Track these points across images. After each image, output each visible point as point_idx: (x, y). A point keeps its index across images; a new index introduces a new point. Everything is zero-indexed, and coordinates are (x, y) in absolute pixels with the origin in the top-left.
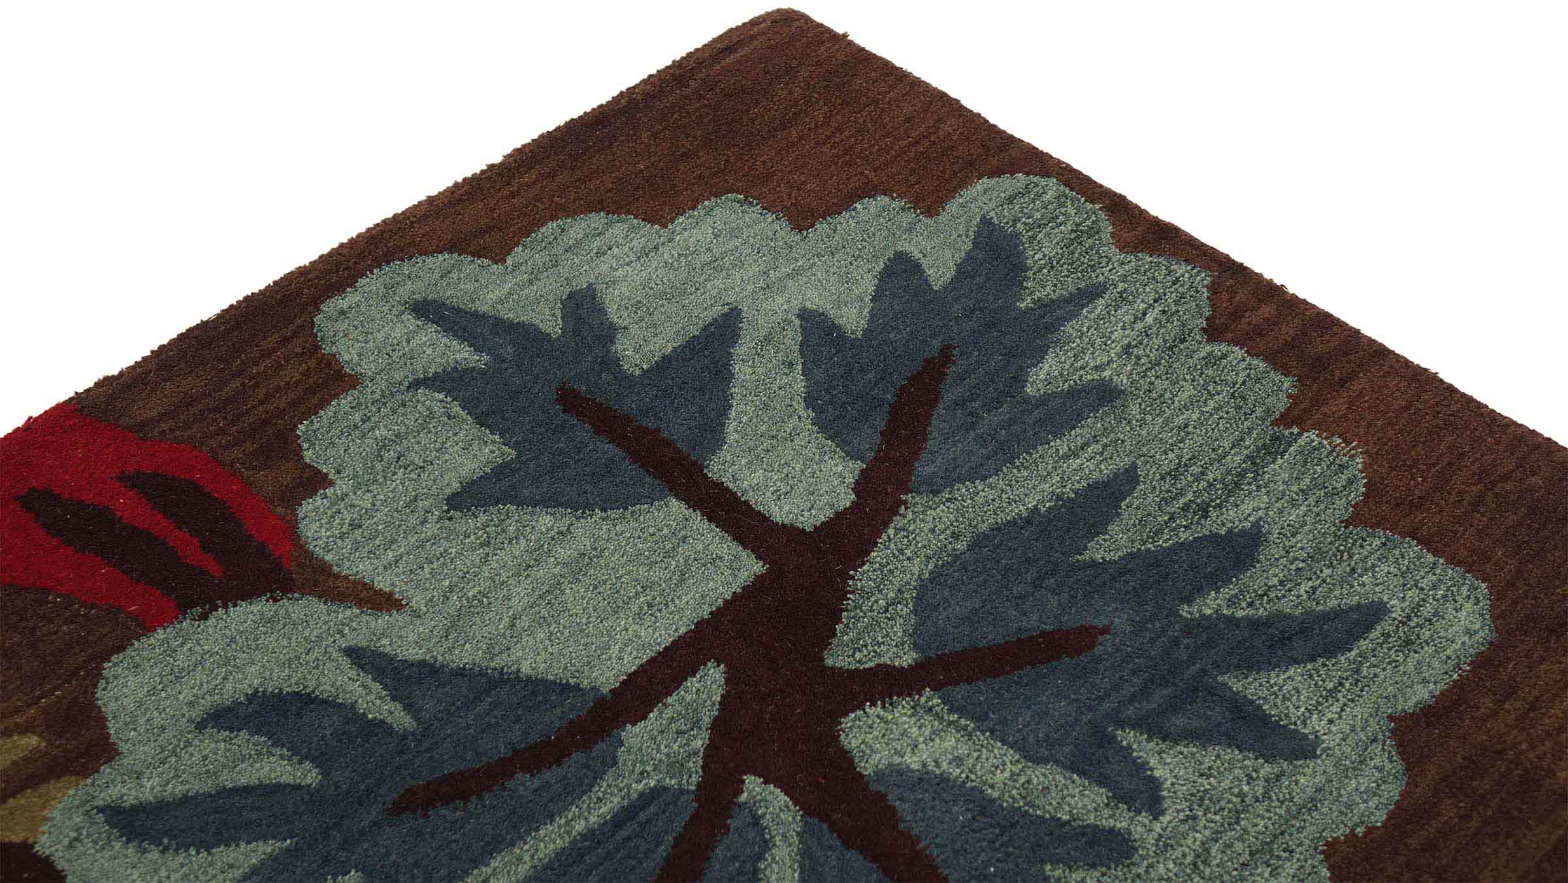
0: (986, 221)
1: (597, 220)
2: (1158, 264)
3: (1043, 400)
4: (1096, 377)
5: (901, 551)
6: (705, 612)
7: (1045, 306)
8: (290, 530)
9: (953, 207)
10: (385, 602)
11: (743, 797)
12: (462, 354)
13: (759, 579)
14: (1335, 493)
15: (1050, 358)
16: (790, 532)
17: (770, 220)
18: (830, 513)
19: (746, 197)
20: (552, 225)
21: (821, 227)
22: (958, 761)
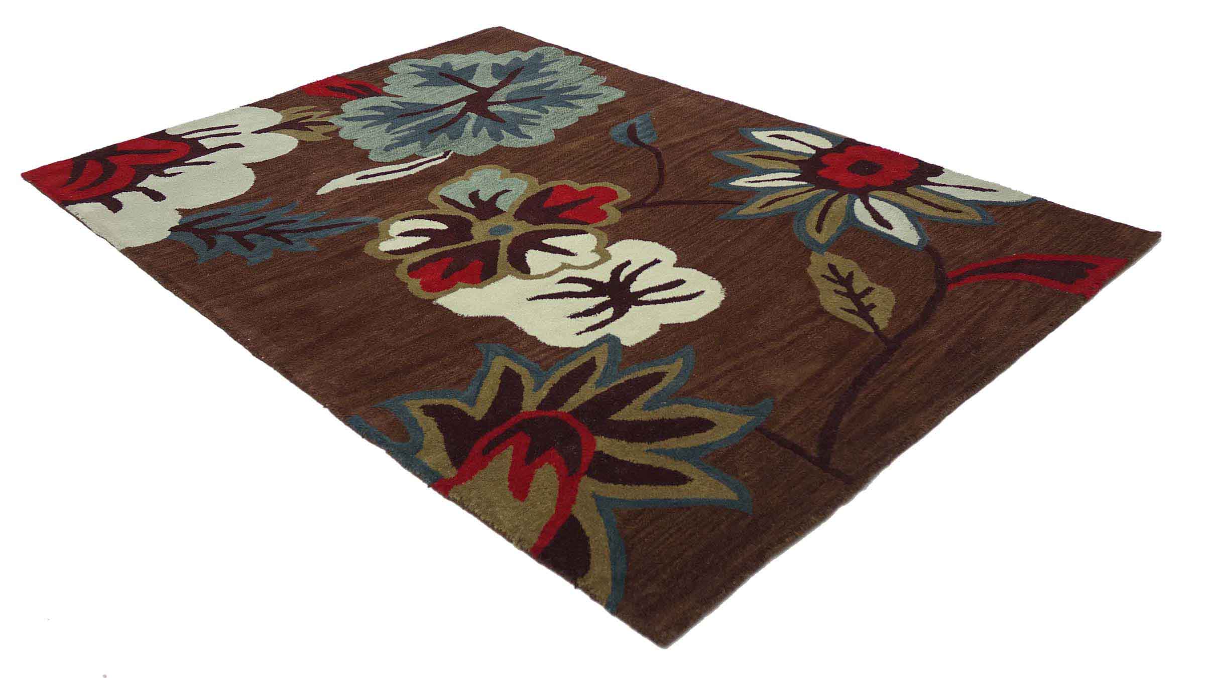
5: (506, 89)
6: (464, 97)
8: (381, 89)
11: (467, 114)
13: (476, 93)
16: (484, 88)
18: (492, 86)
19: (485, 51)
22: (512, 110)
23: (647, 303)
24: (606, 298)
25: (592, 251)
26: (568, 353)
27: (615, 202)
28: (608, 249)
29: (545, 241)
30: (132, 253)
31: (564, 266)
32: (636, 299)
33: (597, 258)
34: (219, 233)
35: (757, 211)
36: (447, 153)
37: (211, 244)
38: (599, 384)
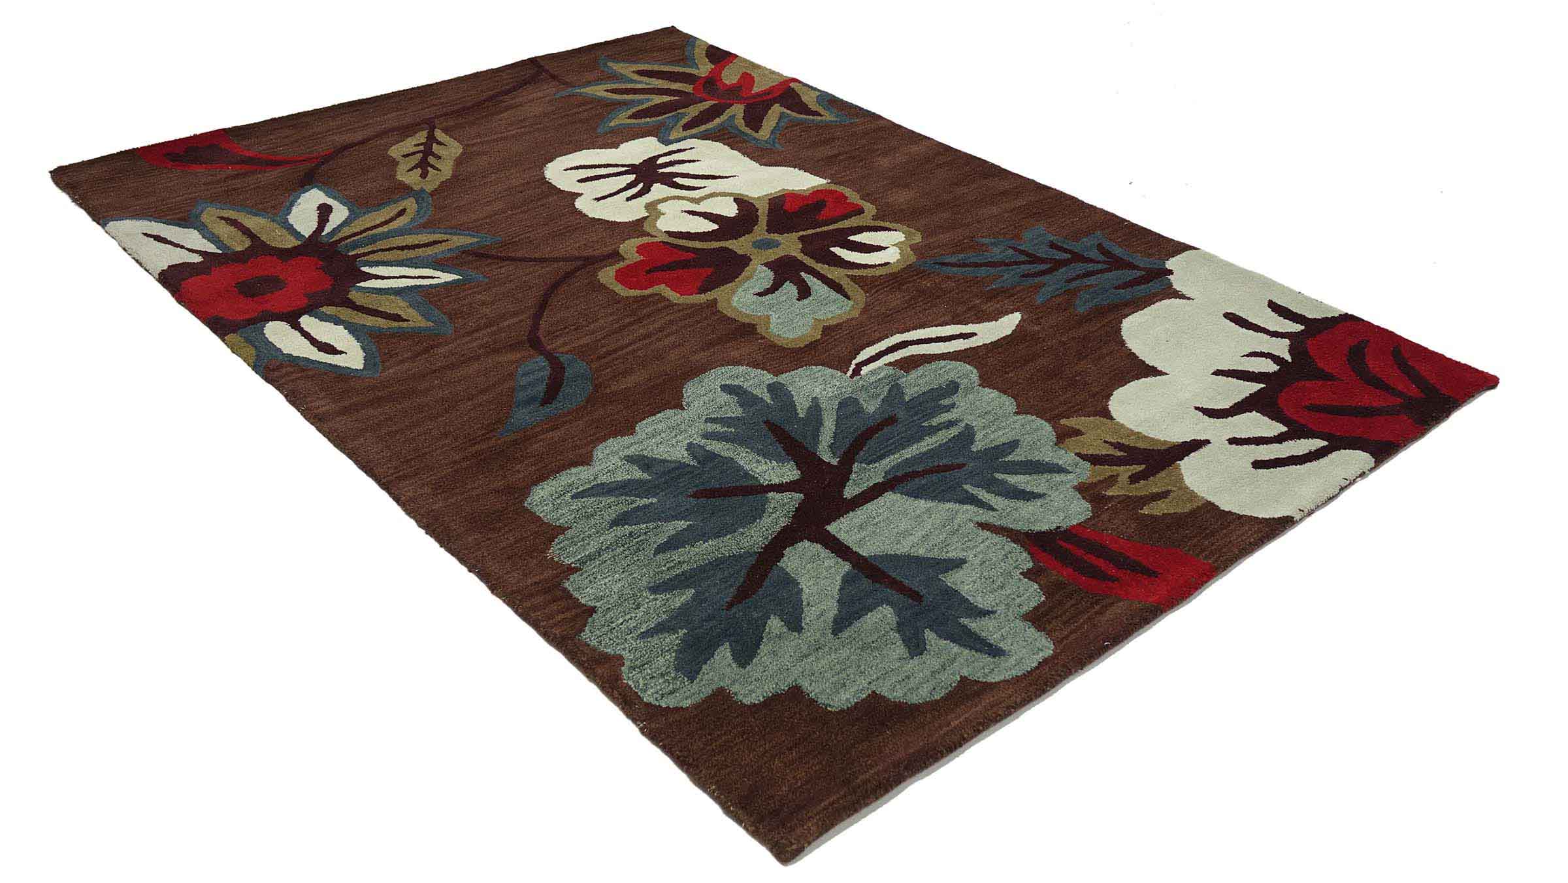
0: (692, 679)
1: (914, 699)
2: (605, 647)
3: (688, 587)
4: (658, 596)
5: (767, 530)
6: (851, 514)
7: (673, 630)
8: (1033, 555)
9: (708, 691)
10: (984, 526)
11: (838, 460)
12: (973, 625)
13: (829, 524)
14: (568, 539)
15: (678, 605)
16: (813, 540)
17: (813, 694)
18: (796, 546)
19: (826, 707)
20: (937, 697)
21: (784, 687)
22: (758, 462)
23: (623, 166)
24: (661, 171)
25: (663, 214)
27: (621, 265)
28: (647, 214)
29: (716, 227)
31: (697, 201)
32: (632, 169)
33: (660, 207)
34: (1106, 262)
35: (455, 238)
36: (857, 371)
37: (1104, 251)
38: (684, 114)
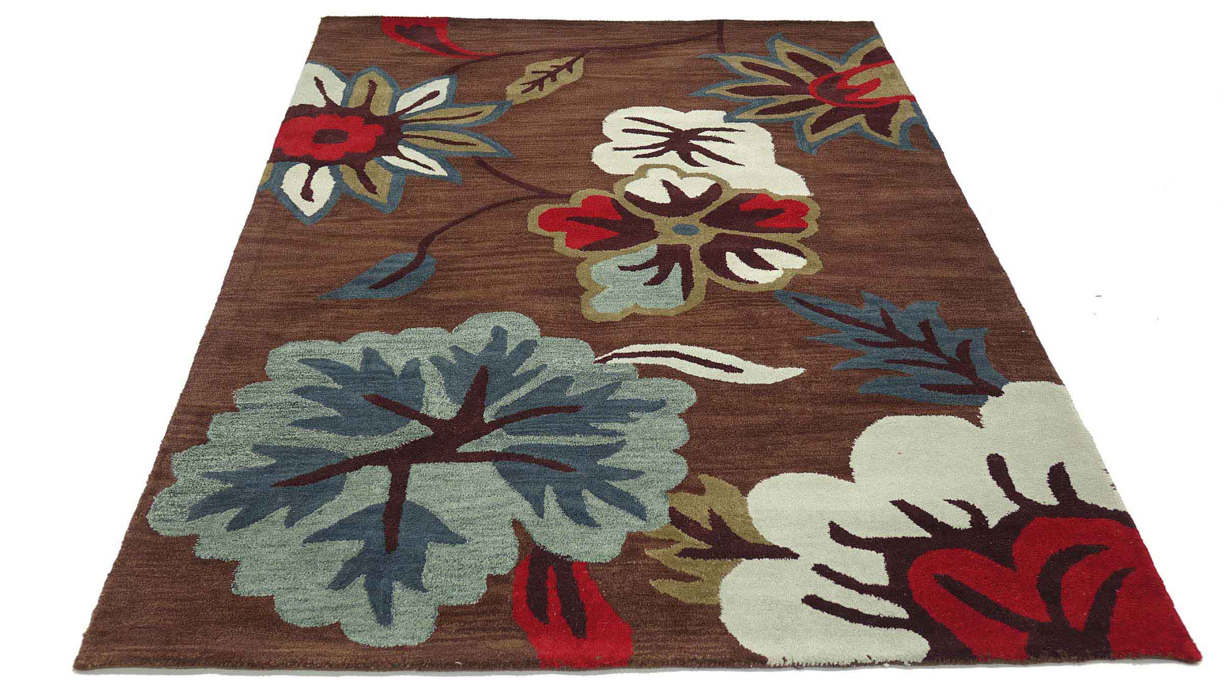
3: (275, 457)
5: (375, 446)
7: (226, 481)
8: (517, 567)
10: (517, 524)
11: (494, 419)
12: (398, 591)
13: (417, 462)
14: (258, 387)
15: (253, 466)
16: (392, 469)
17: (239, 574)
18: (376, 466)
19: (232, 588)
20: (302, 625)
21: (230, 558)
22: (439, 393)
23: (670, 128)
24: (692, 142)
26: (763, 125)
27: (559, 206)
28: (632, 173)
29: (667, 201)
30: (1059, 381)
31: (684, 175)
32: (673, 133)
33: (650, 171)
34: (949, 359)
35: (482, 145)
37: (964, 348)
